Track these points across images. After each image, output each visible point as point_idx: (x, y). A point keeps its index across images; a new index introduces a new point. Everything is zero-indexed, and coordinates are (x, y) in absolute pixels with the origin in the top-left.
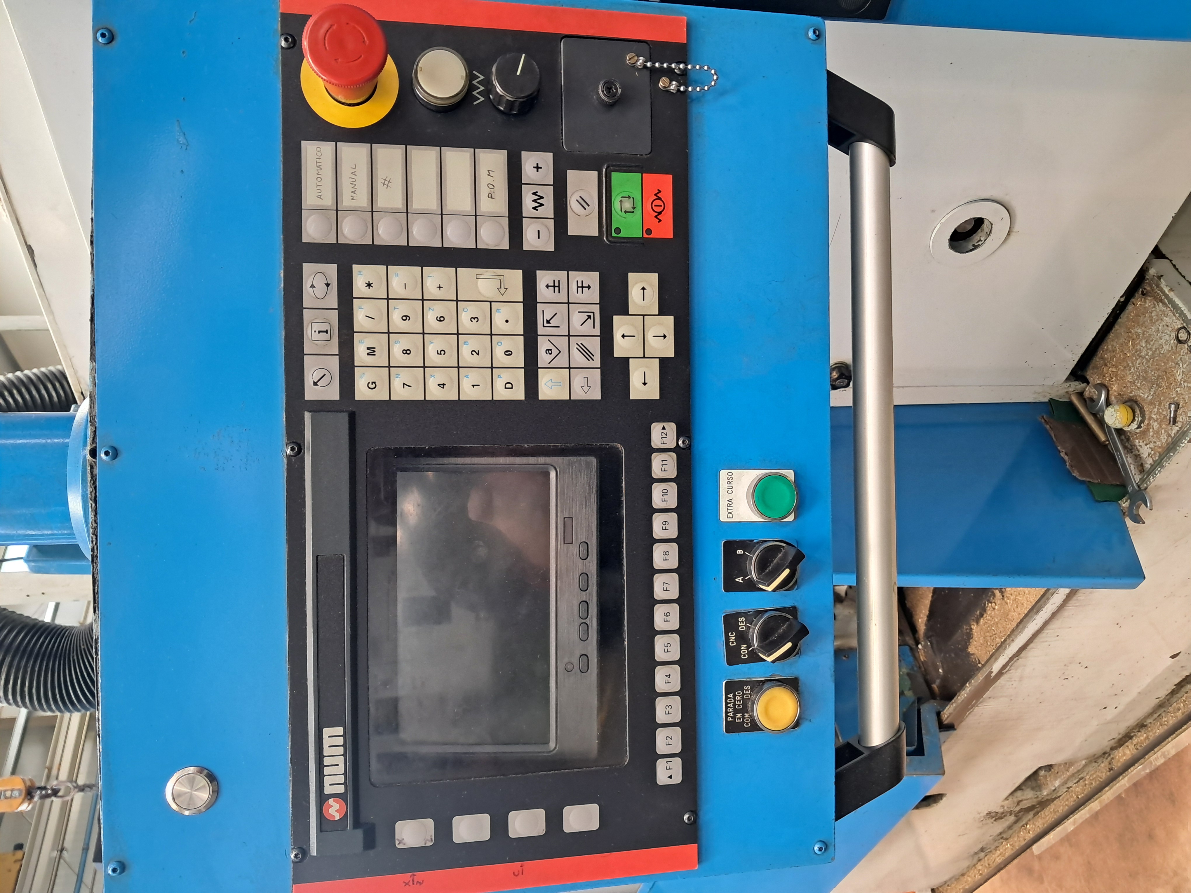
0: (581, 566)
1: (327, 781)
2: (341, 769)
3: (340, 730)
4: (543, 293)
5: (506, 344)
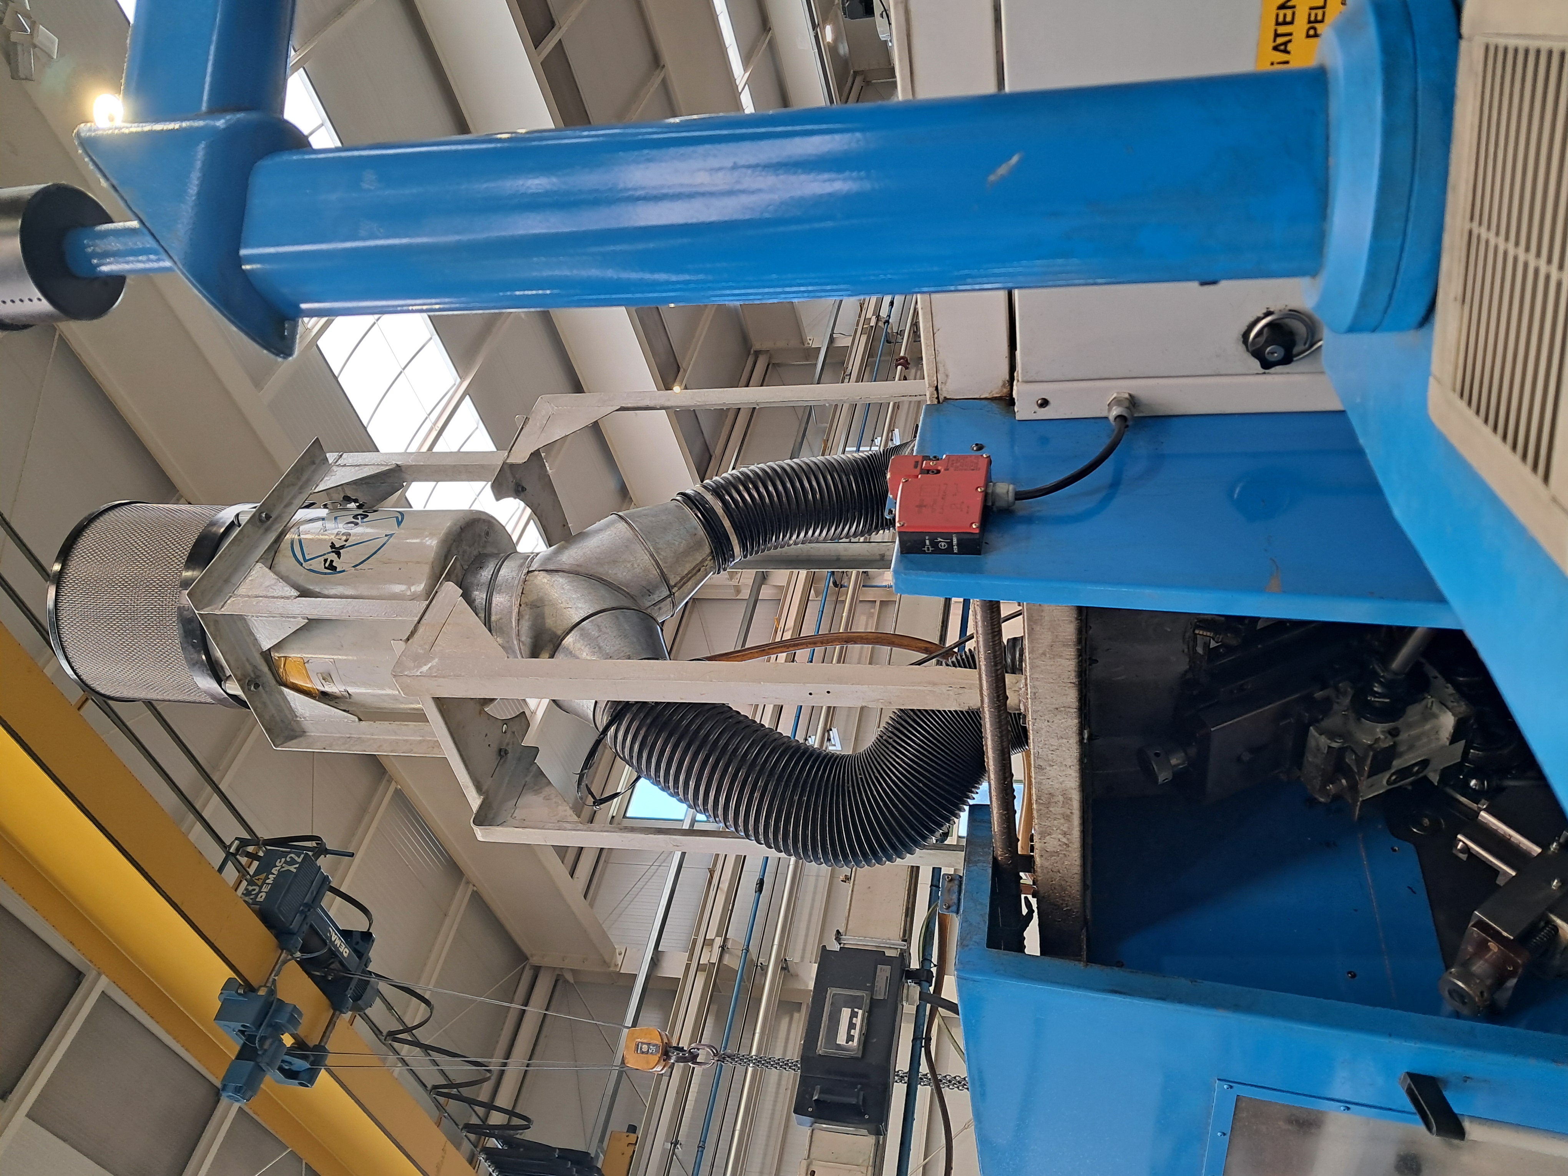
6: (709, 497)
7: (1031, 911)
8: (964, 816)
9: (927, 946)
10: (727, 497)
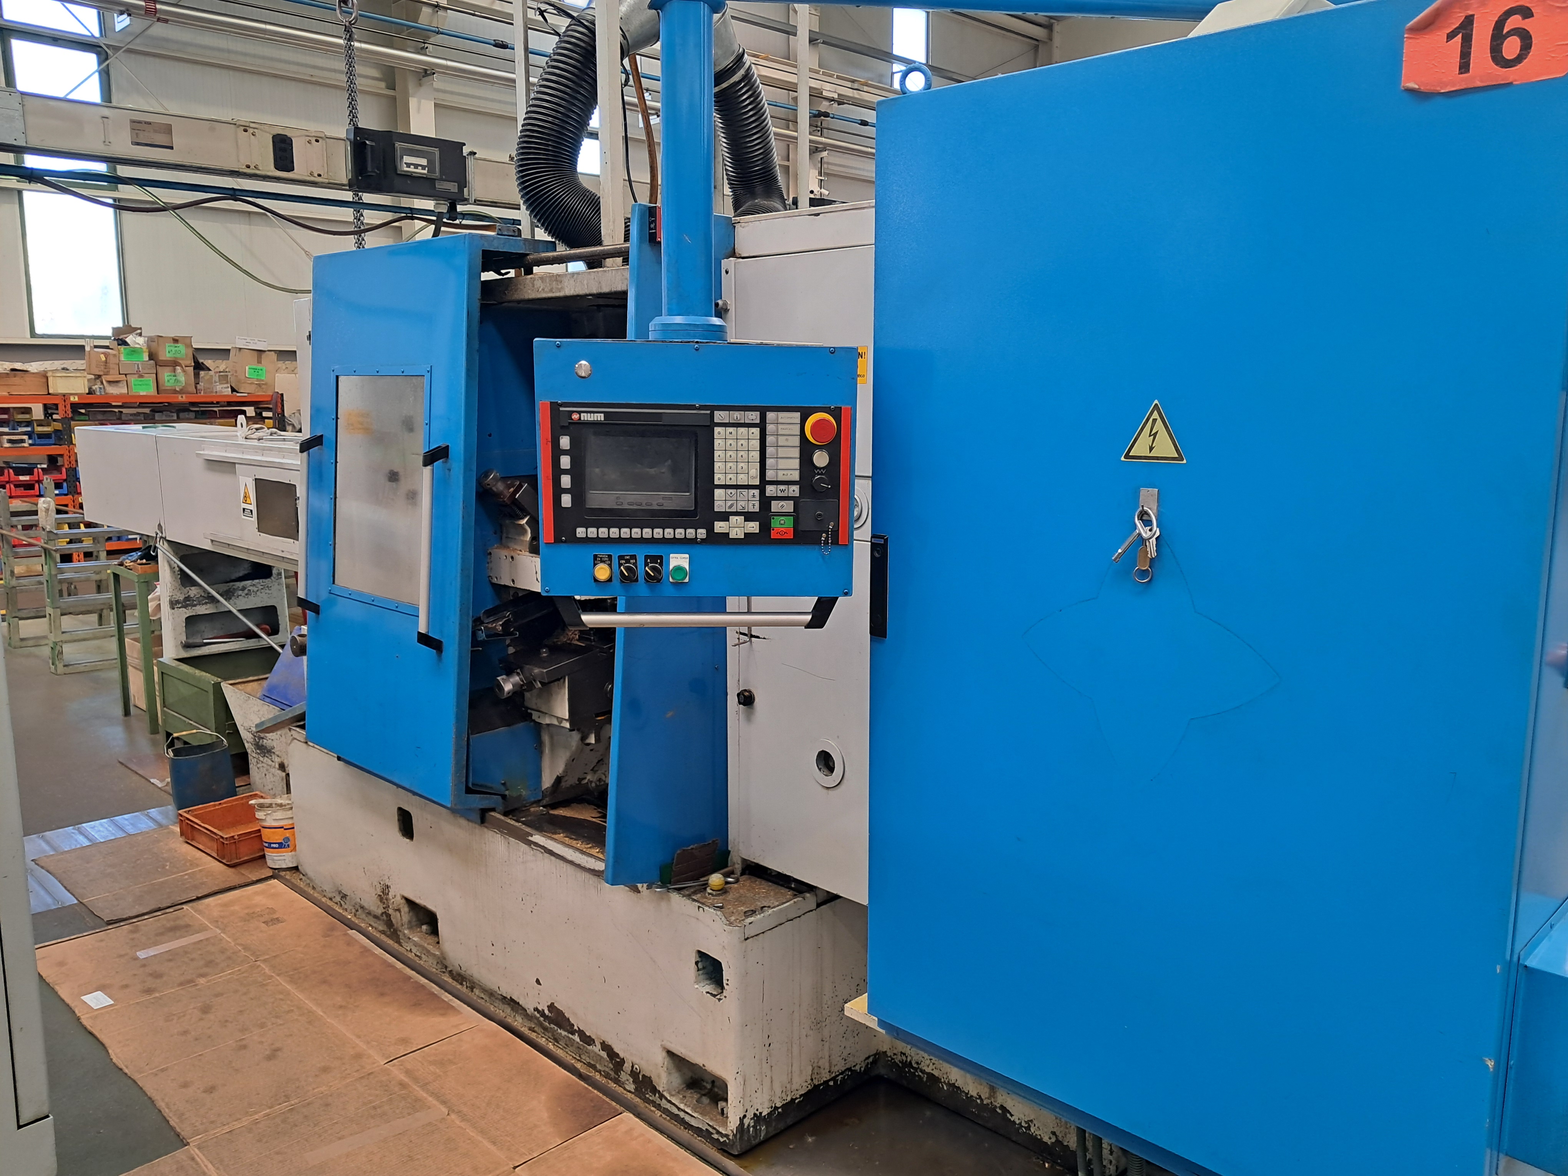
0: (655, 503)
1: (585, 414)
2: (589, 419)
3: (603, 419)
4: (752, 491)
5: (734, 478)
6: (742, 72)
7: (503, 275)
8: (550, 239)
9: (472, 217)
10: (743, 84)
